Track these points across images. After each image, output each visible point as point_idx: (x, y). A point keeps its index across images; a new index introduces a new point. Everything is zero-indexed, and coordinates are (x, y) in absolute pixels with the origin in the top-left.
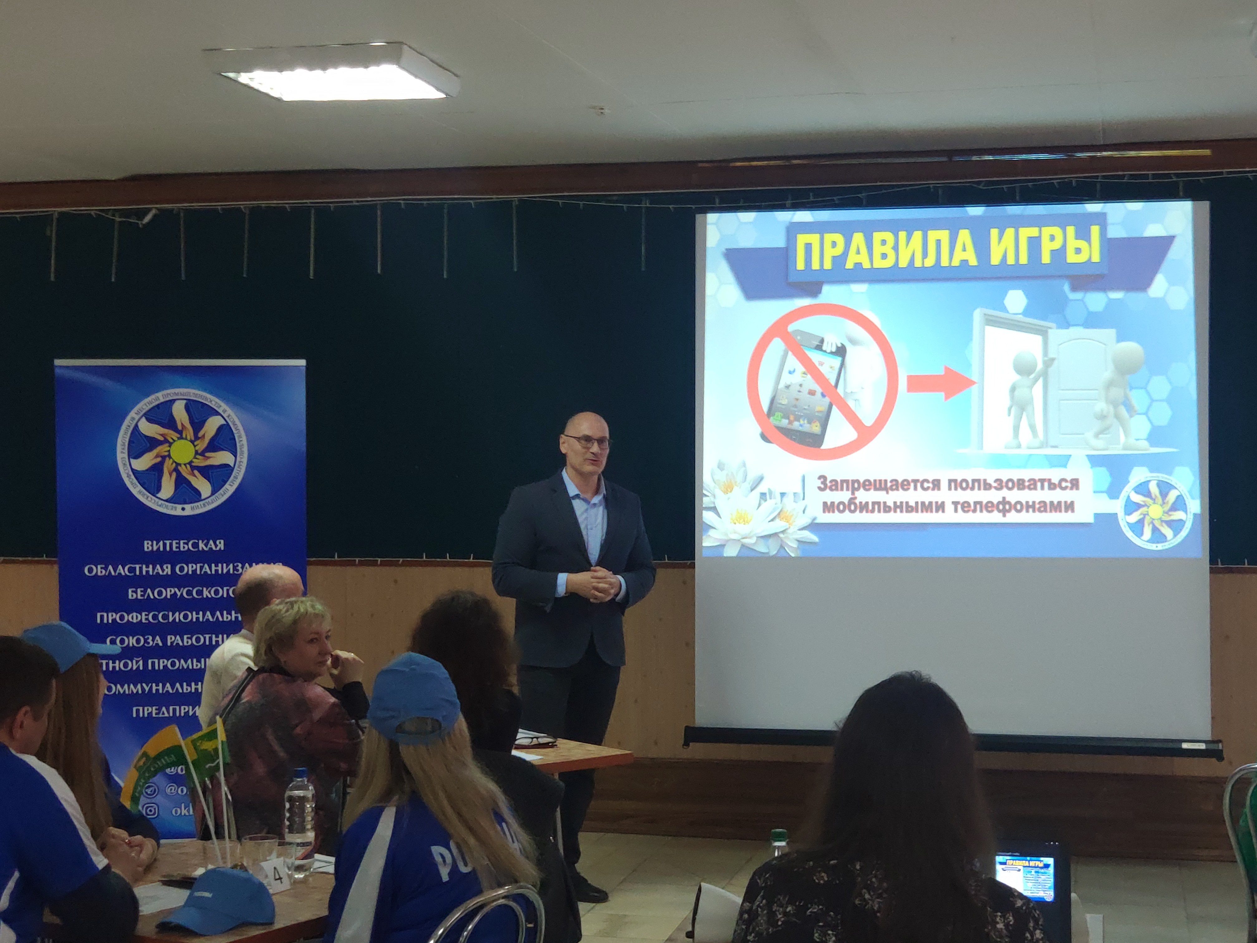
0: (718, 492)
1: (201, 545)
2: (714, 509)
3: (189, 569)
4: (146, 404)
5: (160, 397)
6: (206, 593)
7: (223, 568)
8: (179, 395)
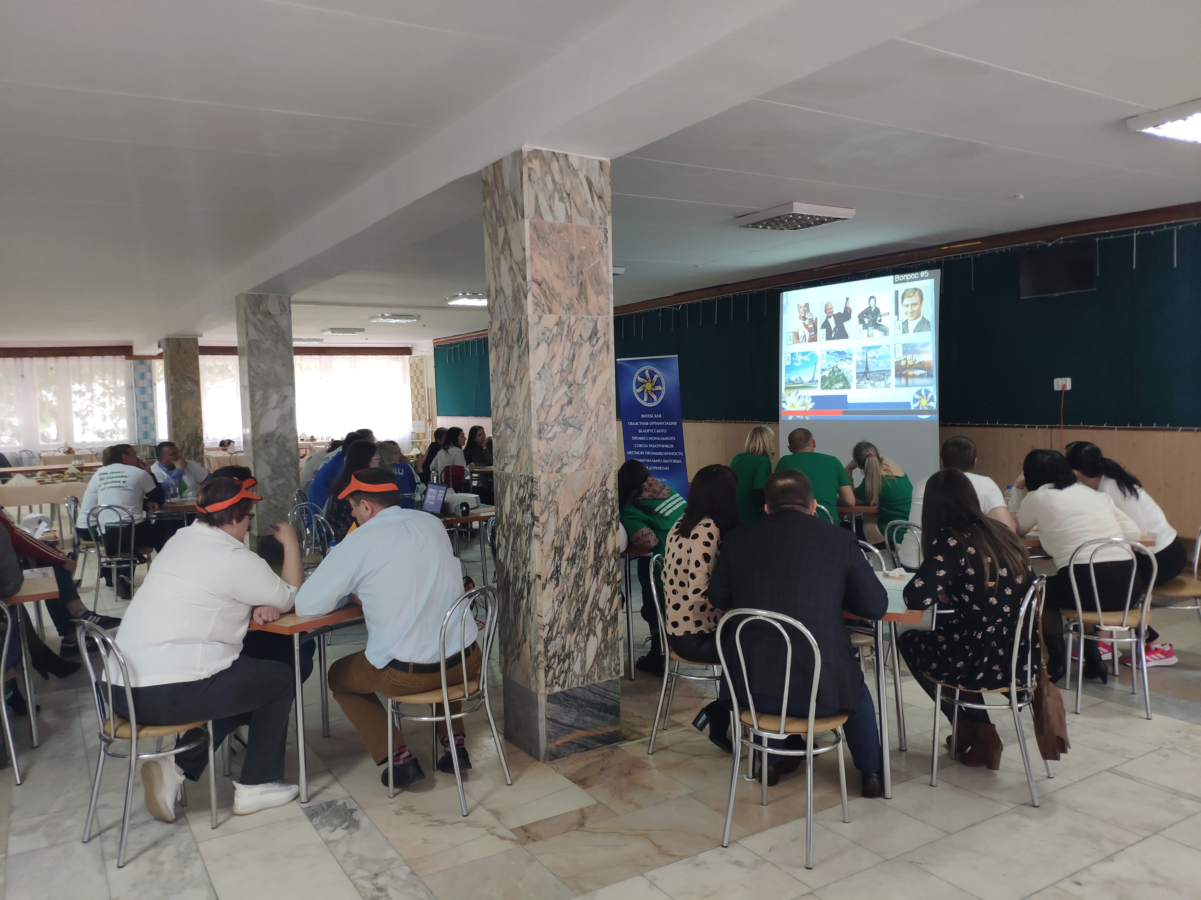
0: (787, 396)
1: (655, 416)
2: (785, 402)
3: (653, 423)
4: (639, 372)
5: (642, 369)
6: (658, 431)
7: (661, 423)
8: (647, 368)
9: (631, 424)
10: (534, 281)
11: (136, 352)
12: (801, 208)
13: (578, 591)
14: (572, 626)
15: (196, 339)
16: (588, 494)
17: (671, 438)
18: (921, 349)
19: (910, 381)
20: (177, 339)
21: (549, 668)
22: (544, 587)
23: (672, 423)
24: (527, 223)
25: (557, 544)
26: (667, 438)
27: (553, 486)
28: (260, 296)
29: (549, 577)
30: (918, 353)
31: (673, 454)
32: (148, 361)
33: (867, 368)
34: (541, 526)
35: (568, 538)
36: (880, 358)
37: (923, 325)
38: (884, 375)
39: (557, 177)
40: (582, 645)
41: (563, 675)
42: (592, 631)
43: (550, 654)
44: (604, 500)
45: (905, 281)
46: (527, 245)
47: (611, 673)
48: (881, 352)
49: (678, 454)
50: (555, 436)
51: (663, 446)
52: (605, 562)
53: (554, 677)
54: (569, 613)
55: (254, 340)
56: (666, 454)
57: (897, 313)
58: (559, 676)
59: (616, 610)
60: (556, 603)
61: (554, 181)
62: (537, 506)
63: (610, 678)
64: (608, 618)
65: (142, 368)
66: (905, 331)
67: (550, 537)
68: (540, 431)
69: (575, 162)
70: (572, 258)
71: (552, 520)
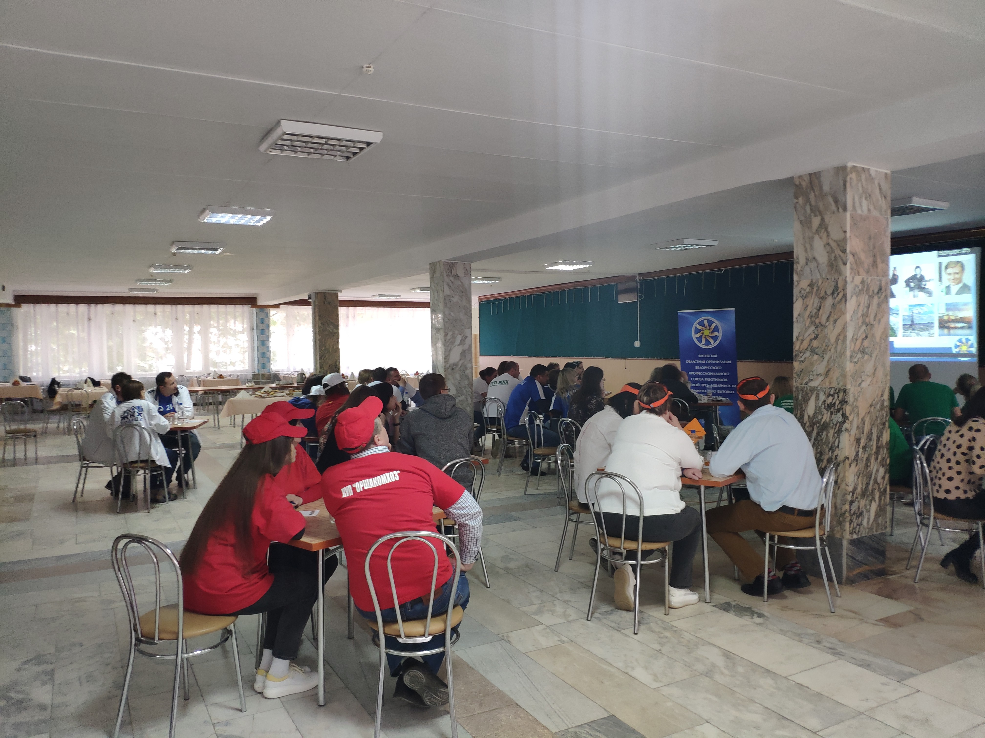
1: (712, 356)
3: (709, 362)
4: (698, 321)
5: (701, 319)
6: (713, 368)
7: (717, 362)
8: (705, 318)
9: (689, 362)
10: (851, 253)
11: (260, 302)
12: (917, 202)
13: (867, 470)
14: (864, 494)
15: (337, 294)
16: (874, 402)
17: (725, 374)
18: (963, 307)
19: (952, 331)
20: (324, 293)
21: (851, 521)
22: (850, 466)
23: (727, 362)
24: (848, 214)
25: (858, 436)
26: (722, 374)
27: (856, 396)
28: (452, 263)
29: (853, 459)
30: (959, 310)
31: (726, 386)
32: (266, 310)
33: (912, 321)
34: (849, 423)
35: (863, 433)
36: (925, 313)
37: (965, 289)
38: (928, 326)
39: (864, 183)
40: (868, 507)
41: (858, 527)
42: (873, 499)
43: (852, 512)
44: (882, 408)
45: (948, 255)
46: (848, 229)
47: (882, 528)
48: (925, 309)
49: (731, 386)
50: (858, 361)
51: (718, 380)
52: (881, 450)
53: (854, 528)
54: (862, 485)
55: (448, 295)
56: (719, 386)
57: (940, 280)
58: (856, 528)
59: (886, 485)
60: (856, 477)
61: (863, 187)
62: (848, 409)
63: (881, 532)
64: (882, 490)
65: (262, 315)
66: (948, 293)
67: (854, 431)
68: (851, 356)
69: (873, 174)
70: (870, 238)
71: (855, 420)
